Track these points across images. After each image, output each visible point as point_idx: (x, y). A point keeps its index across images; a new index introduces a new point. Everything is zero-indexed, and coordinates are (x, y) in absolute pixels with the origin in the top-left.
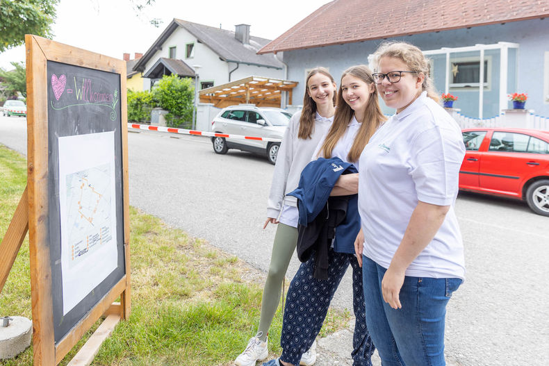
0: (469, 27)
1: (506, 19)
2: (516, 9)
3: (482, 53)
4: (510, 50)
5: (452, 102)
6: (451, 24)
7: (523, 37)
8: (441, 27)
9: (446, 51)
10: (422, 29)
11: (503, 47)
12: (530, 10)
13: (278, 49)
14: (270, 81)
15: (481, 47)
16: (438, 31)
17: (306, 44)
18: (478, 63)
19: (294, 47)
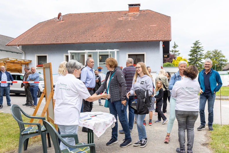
0: (105, 43)
1: (116, 41)
2: (119, 38)
3: (109, 52)
4: (117, 52)
5: (101, 70)
6: (98, 41)
7: (121, 47)
8: (95, 42)
9: (98, 51)
10: (88, 41)
11: (115, 51)
12: (122, 39)
13: (20, 44)
14: (9, 59)
15: (109, 51)
16: (94, 43)
17: (35, 43)
18: (108, 55)
19: (29, 44)
